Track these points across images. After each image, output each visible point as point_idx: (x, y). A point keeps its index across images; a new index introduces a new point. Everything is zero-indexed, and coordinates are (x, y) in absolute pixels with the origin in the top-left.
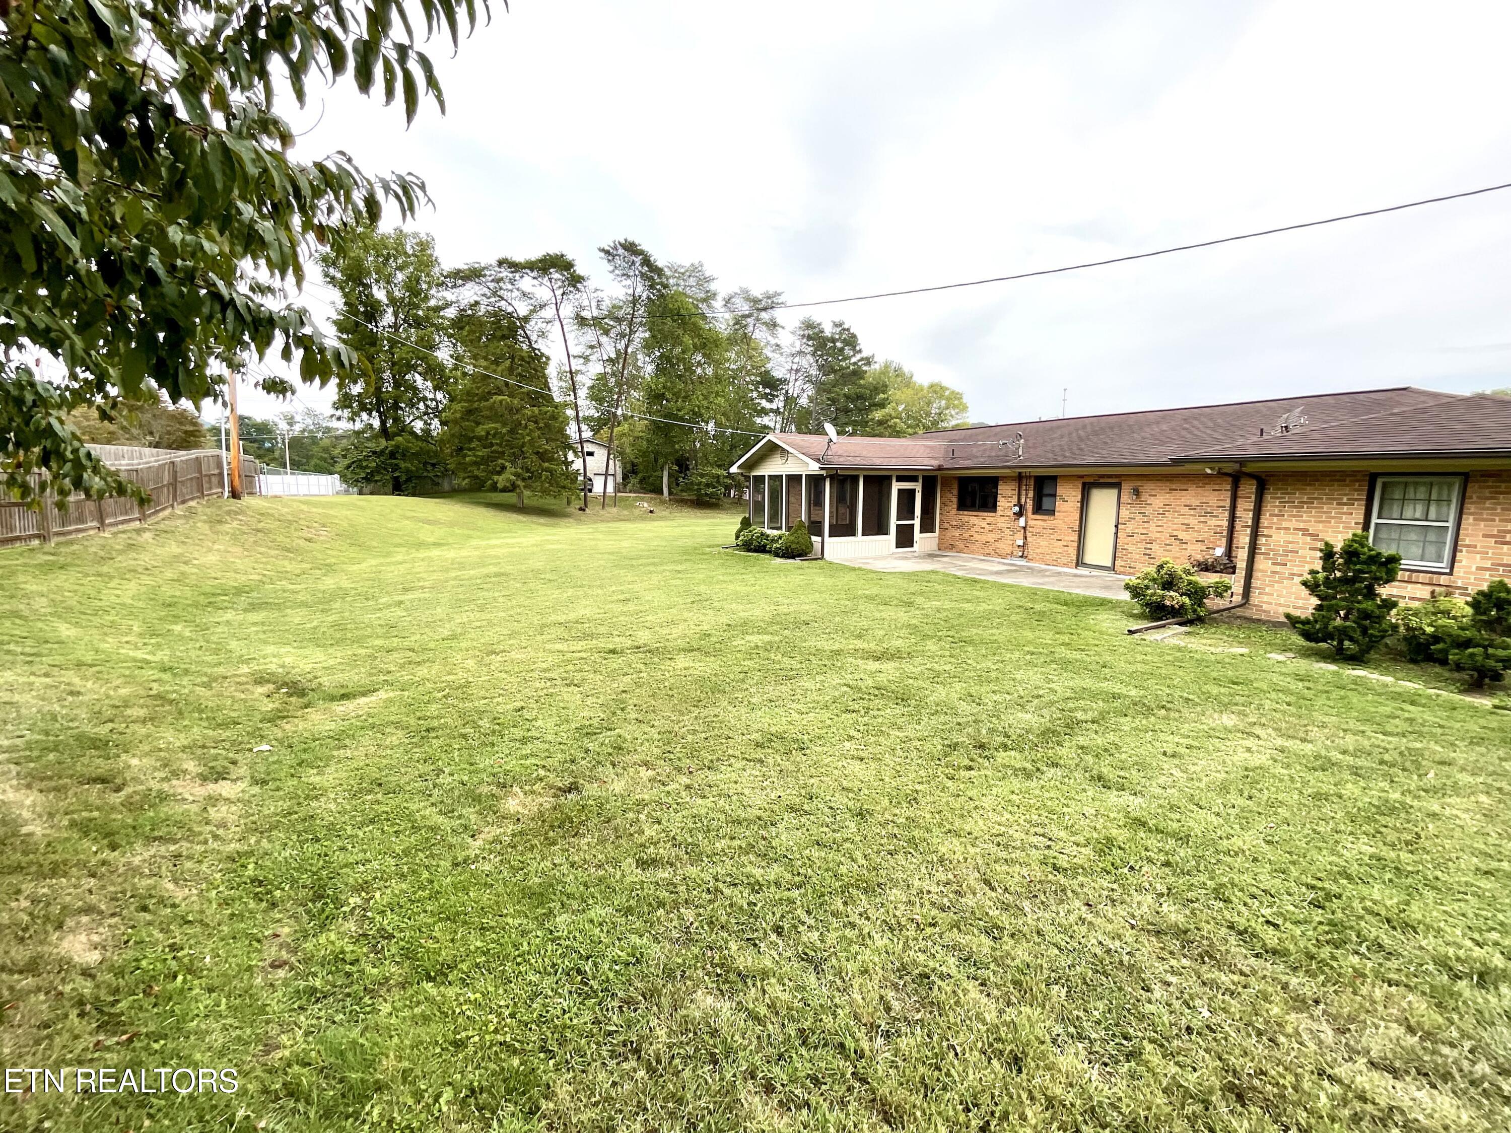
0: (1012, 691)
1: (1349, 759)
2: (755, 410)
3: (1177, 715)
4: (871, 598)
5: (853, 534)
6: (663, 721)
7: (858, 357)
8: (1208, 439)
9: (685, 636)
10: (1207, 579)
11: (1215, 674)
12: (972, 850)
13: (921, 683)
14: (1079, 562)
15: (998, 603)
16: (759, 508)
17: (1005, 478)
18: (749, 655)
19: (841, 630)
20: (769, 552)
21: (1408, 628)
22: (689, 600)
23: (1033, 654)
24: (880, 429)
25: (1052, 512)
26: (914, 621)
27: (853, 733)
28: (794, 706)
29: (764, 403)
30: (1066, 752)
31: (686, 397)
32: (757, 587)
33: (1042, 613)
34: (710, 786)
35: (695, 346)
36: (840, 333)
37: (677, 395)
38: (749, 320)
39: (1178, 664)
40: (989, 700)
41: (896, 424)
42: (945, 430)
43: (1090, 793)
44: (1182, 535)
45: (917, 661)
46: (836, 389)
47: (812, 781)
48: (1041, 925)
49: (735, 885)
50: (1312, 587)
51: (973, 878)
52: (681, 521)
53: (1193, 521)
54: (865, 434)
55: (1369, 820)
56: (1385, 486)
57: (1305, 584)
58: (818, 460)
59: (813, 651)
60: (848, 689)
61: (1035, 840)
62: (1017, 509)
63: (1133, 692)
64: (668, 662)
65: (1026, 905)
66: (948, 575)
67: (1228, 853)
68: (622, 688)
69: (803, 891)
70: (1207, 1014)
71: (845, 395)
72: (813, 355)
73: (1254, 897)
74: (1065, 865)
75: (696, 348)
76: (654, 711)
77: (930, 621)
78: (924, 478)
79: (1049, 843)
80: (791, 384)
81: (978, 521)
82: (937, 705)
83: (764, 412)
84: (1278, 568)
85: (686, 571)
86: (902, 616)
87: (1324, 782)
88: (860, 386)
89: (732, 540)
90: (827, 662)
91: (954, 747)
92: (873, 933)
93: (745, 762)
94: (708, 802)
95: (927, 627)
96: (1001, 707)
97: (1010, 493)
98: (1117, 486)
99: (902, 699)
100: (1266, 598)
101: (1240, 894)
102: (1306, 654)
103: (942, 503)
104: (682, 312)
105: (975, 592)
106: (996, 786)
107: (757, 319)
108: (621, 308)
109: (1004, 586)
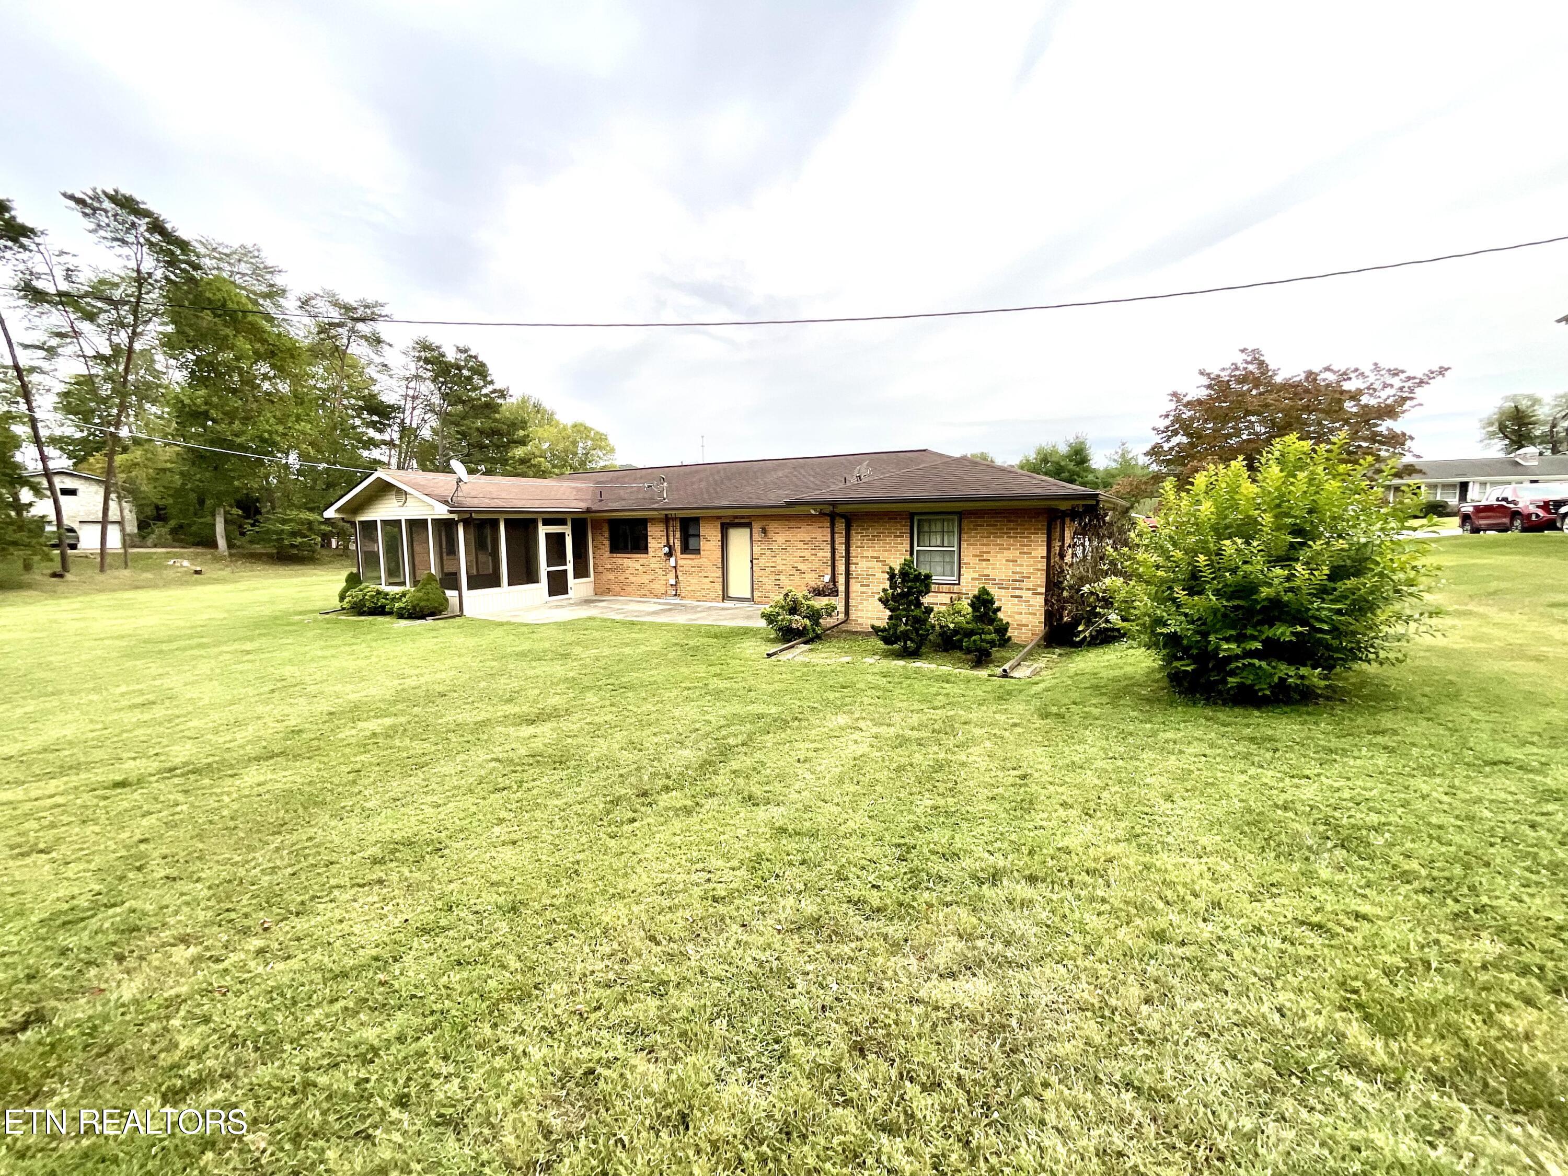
0: (671, 730)
1: (915, 734)
2: (360, 440)
3: (806, 723)
4: (522, 655)
5: (496, 583)
6: (216, 868)
7: (490, 388)
8: (811, 485)
9: (260, 738)
10: (820, 603)
11: (831, 683)
12: (635, 909)
13: (581, 740)
14: (725, 597)
15: (656, 644)
16: (371, 559)
17: (653, 520)
18: (364, 747)
19: (488, 697)
20: (390, 613)
21: (941, 627)
22: (267, 689)
23: (689, 689)
24: (521, 468)
25: (697, 551)
26: (571, 674)
27: (503, 814)
28: (429, 799)
29: (371, 433)
30: (721, 781)
31: (247, 418)
32: (374, 659)
33: (696, 648)
34: (299, 939)
35: (256, 352)
36: (466, 360)
37: (231, 416)
38: (340, 330)
39: (804, 678)
40: (650, 743)
41: (540, 463)
42: (593, 471)
43: (742, 815)
44: (801, 566)
45: (575, 717)
46: (467, 422)
47: (452, 886)
48: (703, 964)
49: (336, 1065)
50: (884, 602)
51: (637, 939)
52: (253, 583)
53: (807, 554)
54: (505, 474)
55: (930, 778)
56: (919, 521)
57: (880, 600)
58: (446, 502)
59: (452, 727)
60: (497, 764)
61: (694, 877)
62: (667, 549)
63: (773, 710)
64: (229, 781)
65: (690, 948)
66: (605, 620)
67: (845, 837)
68: (138, 836)
69: (437, 1033)
70: (835, 987)
71: (478, 429)
72: (434, 381)
73: (863, 868)
74: (723, 893)
75: (259, 357)
76: (200, 858)
77: (588, 671)
78: (573, 520)
79: (709, 876)
80: (407, 413)
81: (631, 563)
82: (599, 760)
83: (371, 443)
84: (864, 589)
85: (260, 650)
86: (558, 669)
87: (900, 757)
88: (495, 420)
89: (335, 603)
90: (470, 738)
91: (616, 802)
92: (530, 1049)
93: (356, 889)
94: (294, 964)
95: (586, 678)
96: (662, 749)
97: (658, 534)
98: (748, 525)
99: (560, 762)
100: (859, 614)
101: (853, 869)
102: (887, 655)
103: (594, 547)
104: (230, 305)
105: (633, 635)
106: (659, 832)
107: (353, 331)
108: (117, 285)
109: (662, 625)
